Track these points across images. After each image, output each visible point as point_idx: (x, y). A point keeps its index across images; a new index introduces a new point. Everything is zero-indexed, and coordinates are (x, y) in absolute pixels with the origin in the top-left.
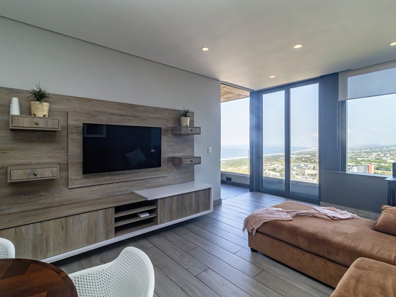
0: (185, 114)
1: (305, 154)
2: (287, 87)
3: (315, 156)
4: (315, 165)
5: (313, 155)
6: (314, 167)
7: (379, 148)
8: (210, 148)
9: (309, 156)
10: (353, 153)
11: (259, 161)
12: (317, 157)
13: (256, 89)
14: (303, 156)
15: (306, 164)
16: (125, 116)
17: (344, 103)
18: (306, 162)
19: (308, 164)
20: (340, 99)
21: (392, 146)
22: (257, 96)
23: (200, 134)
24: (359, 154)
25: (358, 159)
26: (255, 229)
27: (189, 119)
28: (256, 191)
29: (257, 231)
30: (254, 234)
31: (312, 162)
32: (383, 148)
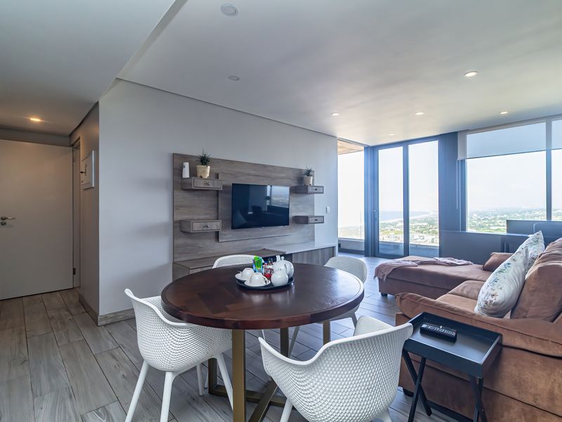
0: (309, 173)
1: (420, 222)
2: (405, 144)
3: (433, 225)
4: (434, 237)
5: (431, 223)
6: (433, 239)
7: (520, 213)
8: (328, 208)
9: (425, 224)
10: (485, 219)
11: (374, 223)
12: (437, 226)
13: (371, 144)
14: (417, 224)
15: (421, 235)
16: (259, 176)
17: (463, 162)
18: (422, 232)
19: (425, 235)
20: (460, 158)
21: (536, 210)
22: (372, 151)
23: (323, 193)
24: (493, 221)
25: (491, 228)
26: (386, 275)
27: (312, 177)
28: (372, 256)
29: (387, 278)
30: (384, 279)
31: (429, 233)
32: (525, 212)
